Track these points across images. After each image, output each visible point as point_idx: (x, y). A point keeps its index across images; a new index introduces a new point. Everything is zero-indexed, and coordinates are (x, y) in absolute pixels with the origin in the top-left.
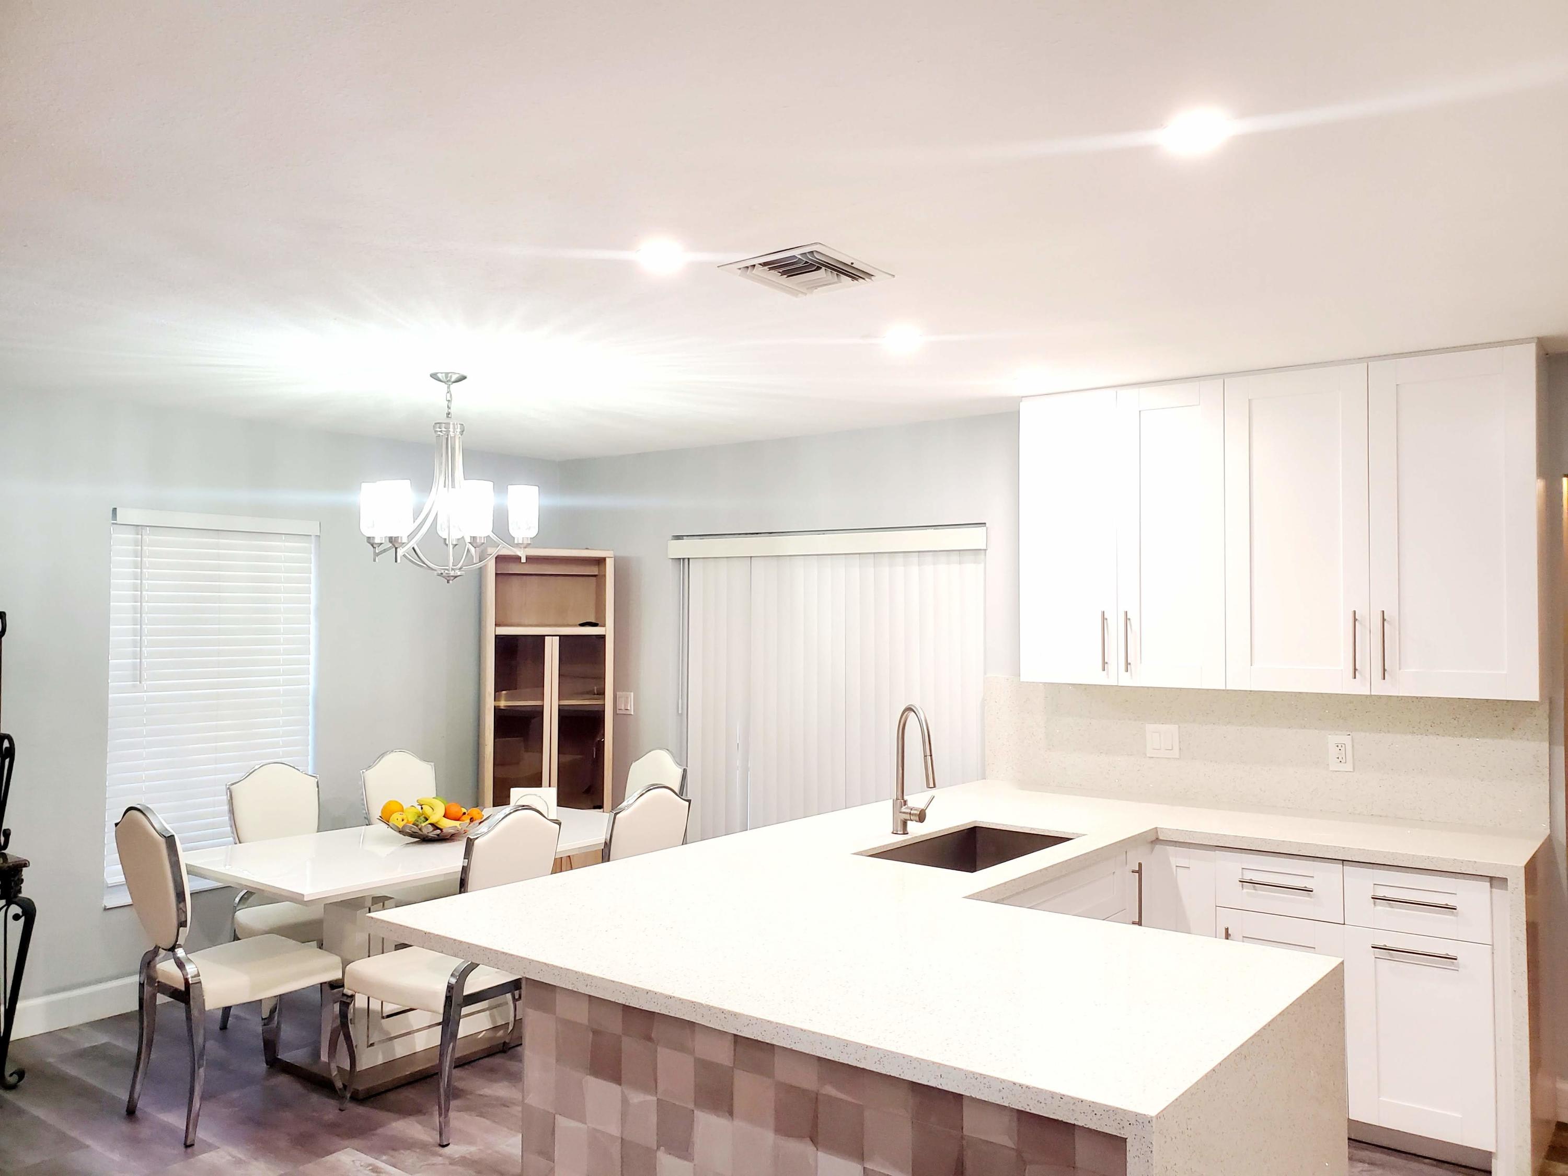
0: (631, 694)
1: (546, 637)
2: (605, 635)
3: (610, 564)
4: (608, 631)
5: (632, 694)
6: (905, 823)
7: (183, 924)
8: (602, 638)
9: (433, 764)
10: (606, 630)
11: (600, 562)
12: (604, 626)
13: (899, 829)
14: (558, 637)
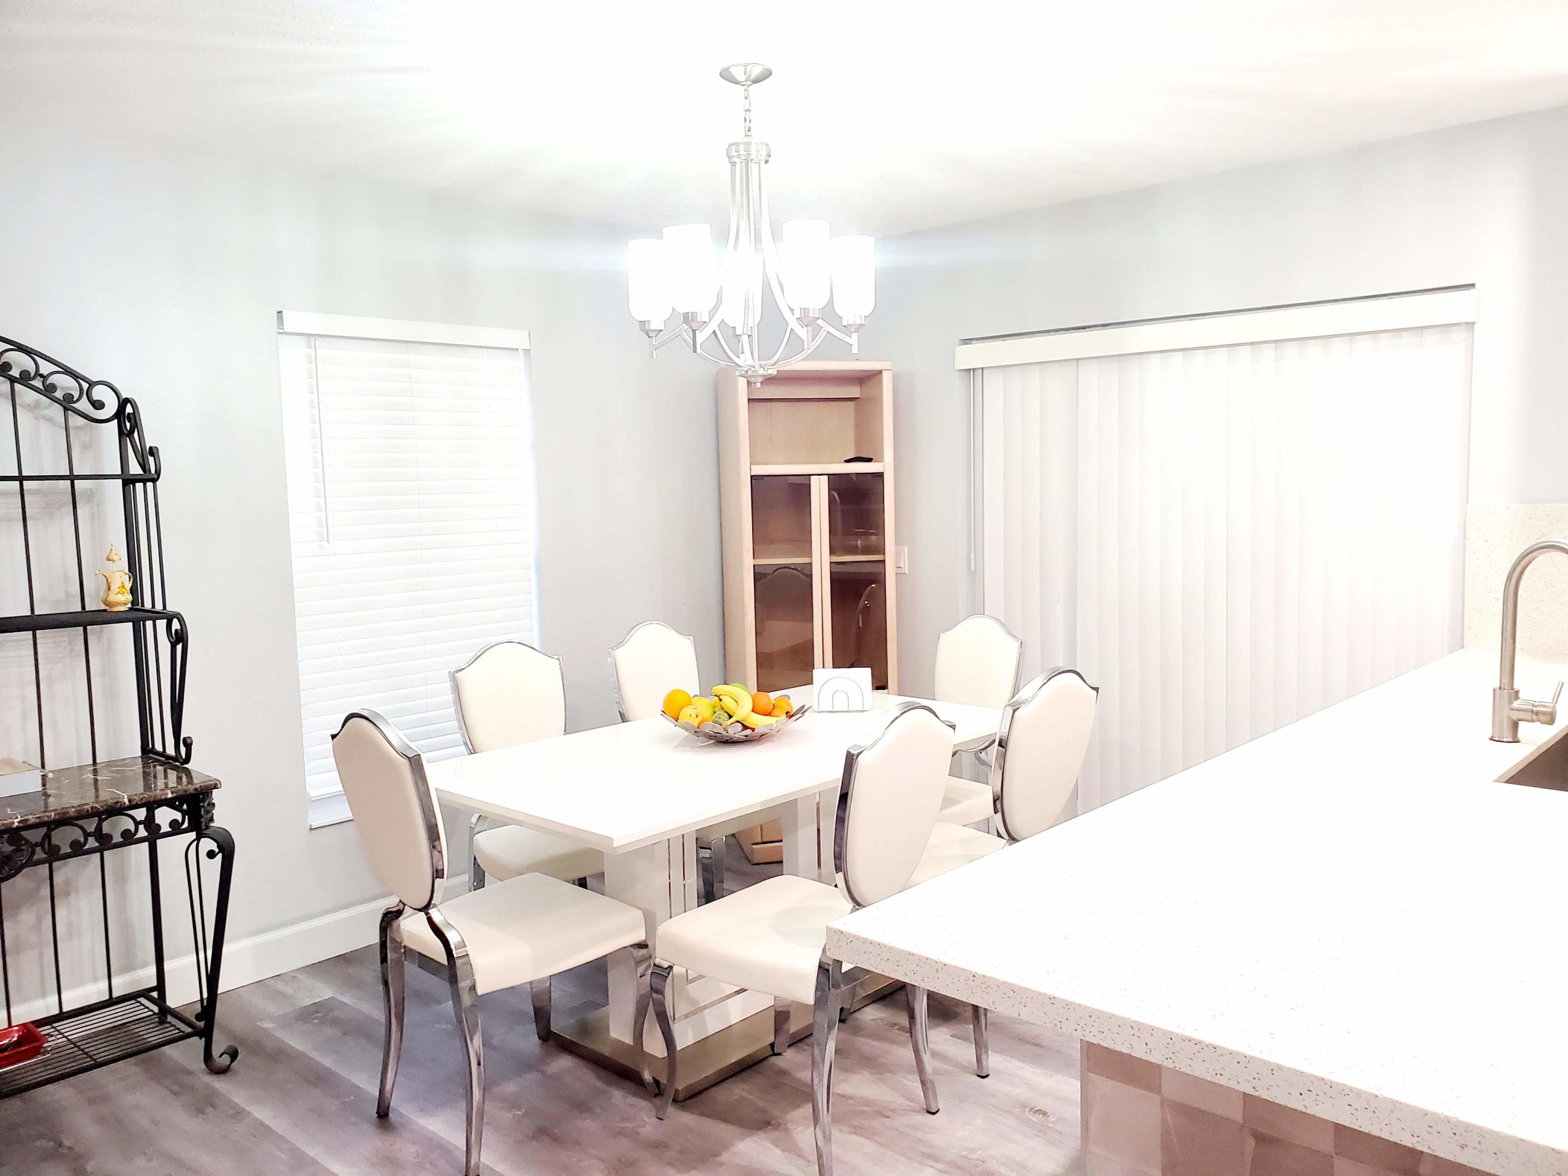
0: (904, 548)
1: (812, 477)
2: (883, 473)
3: (887, 379)
4: (885, 465)
5: (906, 547)
6: (1515, 725)
7: (438, 873)
8: (880, 476)
9: (692, 638)
10: (884, 466)
11: (876, 375)
12: (881, 460)
13: (1505, 735)
14: (827, 476)
